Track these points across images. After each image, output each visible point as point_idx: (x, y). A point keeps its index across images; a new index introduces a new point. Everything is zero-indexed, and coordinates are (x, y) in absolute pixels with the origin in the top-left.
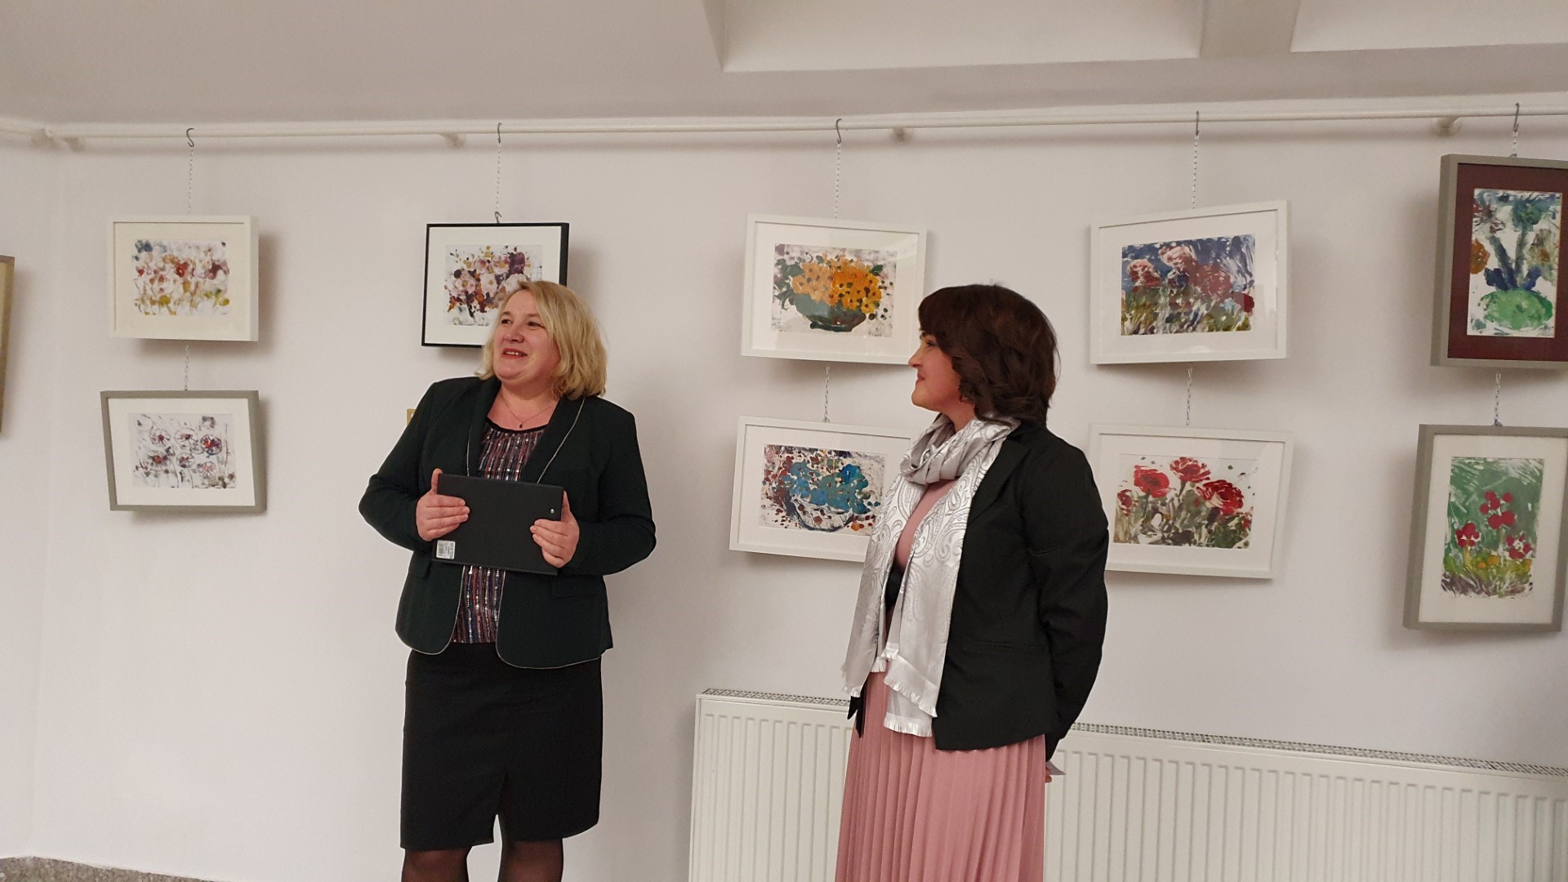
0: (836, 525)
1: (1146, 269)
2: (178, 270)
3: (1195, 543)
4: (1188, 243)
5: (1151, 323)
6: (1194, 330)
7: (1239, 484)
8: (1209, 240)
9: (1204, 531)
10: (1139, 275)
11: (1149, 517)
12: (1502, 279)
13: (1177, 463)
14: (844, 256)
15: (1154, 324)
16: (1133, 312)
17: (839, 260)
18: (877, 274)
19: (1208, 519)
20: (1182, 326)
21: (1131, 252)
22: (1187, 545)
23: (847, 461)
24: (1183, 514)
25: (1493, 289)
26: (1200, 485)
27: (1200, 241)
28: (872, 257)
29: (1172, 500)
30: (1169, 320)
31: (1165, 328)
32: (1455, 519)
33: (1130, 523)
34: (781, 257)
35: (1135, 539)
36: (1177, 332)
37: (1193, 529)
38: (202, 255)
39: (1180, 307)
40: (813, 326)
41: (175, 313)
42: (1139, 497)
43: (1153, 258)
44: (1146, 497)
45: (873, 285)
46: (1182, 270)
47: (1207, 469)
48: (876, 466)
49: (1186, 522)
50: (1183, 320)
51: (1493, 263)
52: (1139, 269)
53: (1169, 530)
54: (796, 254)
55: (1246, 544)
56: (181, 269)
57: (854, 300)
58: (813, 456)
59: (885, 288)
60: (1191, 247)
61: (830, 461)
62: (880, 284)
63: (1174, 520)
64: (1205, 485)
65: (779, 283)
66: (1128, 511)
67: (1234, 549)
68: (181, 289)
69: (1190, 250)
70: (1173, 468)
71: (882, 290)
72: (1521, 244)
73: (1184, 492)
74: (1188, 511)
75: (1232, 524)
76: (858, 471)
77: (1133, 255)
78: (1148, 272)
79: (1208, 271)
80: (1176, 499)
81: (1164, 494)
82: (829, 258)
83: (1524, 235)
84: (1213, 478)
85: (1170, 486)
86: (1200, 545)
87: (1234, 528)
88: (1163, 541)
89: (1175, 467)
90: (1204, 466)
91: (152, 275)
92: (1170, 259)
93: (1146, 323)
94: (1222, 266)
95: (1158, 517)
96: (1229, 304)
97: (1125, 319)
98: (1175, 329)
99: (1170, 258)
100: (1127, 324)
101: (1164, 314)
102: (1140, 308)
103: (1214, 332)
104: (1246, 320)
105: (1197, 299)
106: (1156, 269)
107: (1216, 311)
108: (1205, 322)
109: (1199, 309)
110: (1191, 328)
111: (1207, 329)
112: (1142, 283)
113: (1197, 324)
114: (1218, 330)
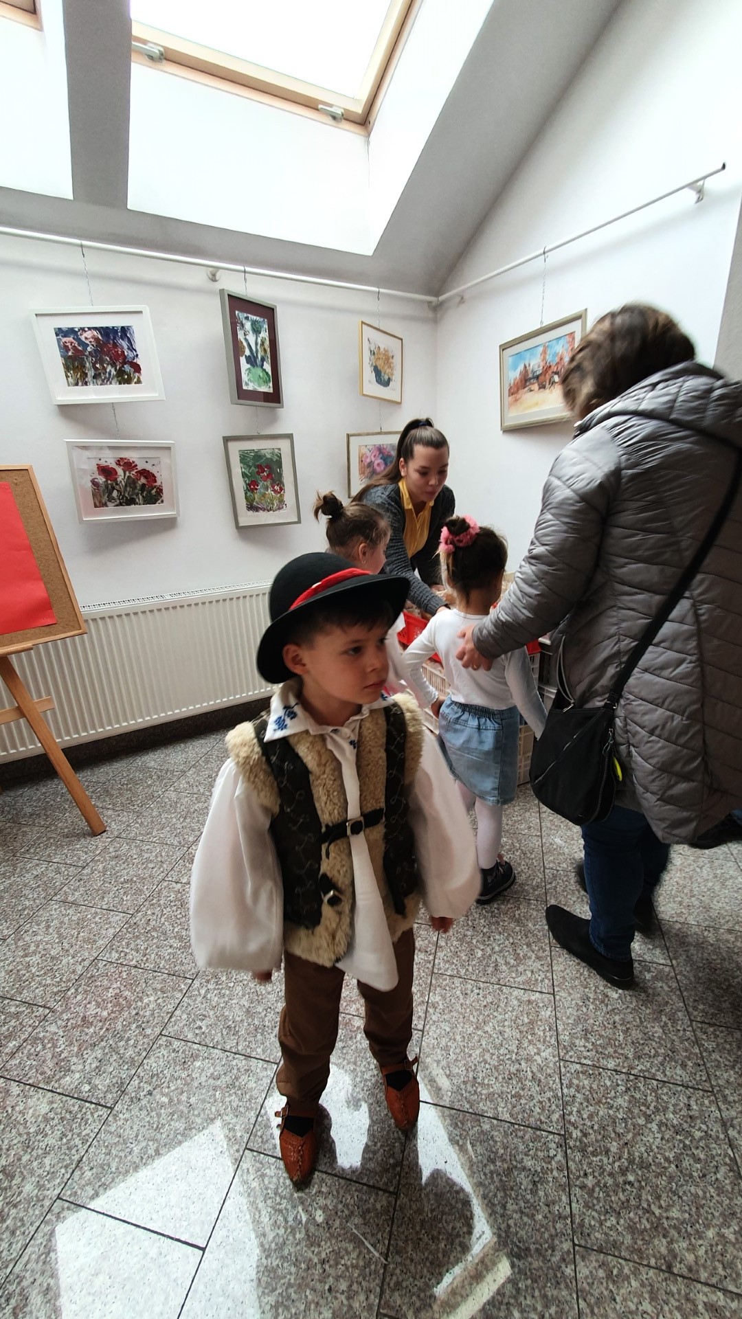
1: (73, 344)
3: (137, 504)
4: (95, 329)
5: (84, 378)
6: (111, 383)
7: (153, 470)
8: (108, 328)
9: (140, 497)
10: (70, 348)
11: (110, 493)
12: (252, 360)
13: (118, 461)
15: (86, 379)
16: (72, 372)
19: (141, 491)
20: (103, 381)
21: (61, 333)
22: (133, 505)
24: (128, 489)
25: (249, 366)
26: (134, 472)
27: (102, 328)
29: (121, 481)
30: (95, 377)
31: (93, 382)
32: (246, 479)
33: (100, 496)
35: (105, 505)
36: (101, 385)
37: (135, 497)
39: (99, 369)
42: (103, 482)
43: (75, 337)
44: (107, 481)
46: (95, 346)
47: (135, 464)
49: (130, 493)
50: (103, 378)
51: (247, 353)
52: (68, 344)
53: (122, 498)
55: (162, 502)
60: (97, 331)
63: (124, 492)
64: (136, 472)
66: (99, 490)
67: (157, 505)
69: (97, 333)
70: (118, 465)
72: (256, 344)
73: (126, 477)
74: (131, 487)
75: (154, 492)
77: (63, 334)
79: (111, 348)
80: (123, 481)
81: (116, 478)
83: (257, 339)
84: (140, 468)
85: (118, 474)
86: (140, 504)
87: (155, 494)
88: (121, 504)
89: (118, 462)
90: (133, 462)
93: (81, 378)
94: (118, 344)
95: (115, 492)
96: (127, 368)
97: (67, 377)
98: (99, 382)
99: (86, 338)
100: (70, 379)
101: (91, 373)
102: (75, 369)
103: (122, 385)
104: (138, 378)
105: (108, 365)
106: (79, 345)
107: (120, 373)
108: (116, 379)
109: (110, 371)
110: (108, 382)
111: (118, 383)
112: (72, 353)
113: (112, 379)
114: (124, 384)
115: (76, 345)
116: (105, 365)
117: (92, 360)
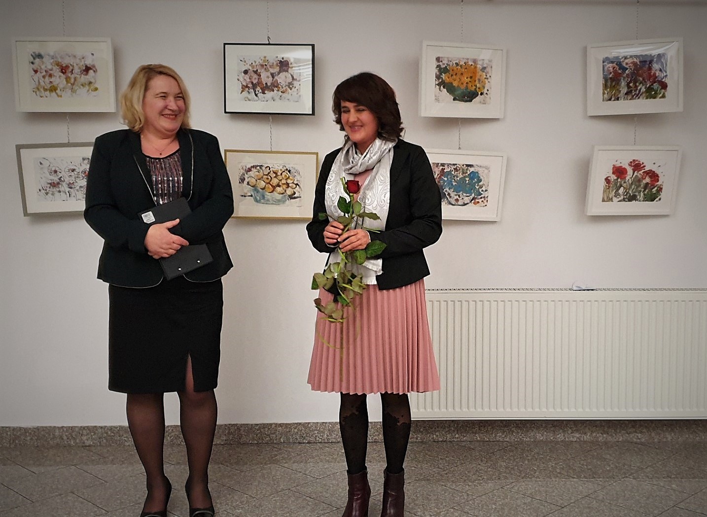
0: (465, 203)
1: (615, 69)
2: (62, 70)
3: (637, 200)
4: (635, 56)
5: (618, 95)
6: (639, 98)
7: (658, 171)
8: (646, 55)
9: (642, 194)
10: (611, 72)
11: (618, 189)
13: (631, 162)
14: (468, 62)
16: (608, 90)
17: (466, 64)
18: (484, 72)
19: (644, 188)
20: (633, 97)
21: (606, 60)
22: (634, 201)
23: (472, 169)
24: (633, 187)
26: (641, 172)
27: (641, 55)
28: (480, 63)
29: (629, 180)
30: (626, 94)
31: (625, 98)
33: (609, 192)
34: (438, 64)
35: (611, 200)
36: (630, 99)
37: (637, 194)
38: (78, 61)
39: (632, 87)
40: (454, 100)
41: (61, 96)
42: (614, 180)
43: (618, 63)
44: (617, 179)
45: (482, 77)
46: (632, 69)
47: (644, 165)
48: (486, 171)
49: (634, 190)
50: (633, 94)
52: (611, 69)
53: (627, 195)
54: (446, 62)
55: (660, 199)
56: (64, 70)
57: (473, 85)
58: (455, 167)
59: (488, 79)
61: (463, 170)
62: (485, 77)
63: (629, 190)
64: (643, 172)
65: (438, 77)
66: (609, 187)
67: (654, 202)
68: (65, 82)
69: (636, 59)
70: (629, 165)
71: (486, 80)
73: (634, 176)
74: (635, 185)
75: (654, 190)
76: (477, 174)
77: (608, 62)
79: (646, 70)
80: (630, 180)
81: (625, 178)
82: (461, 64)
84: (647, 169)
85: (628, 173)
86: (640, 201)
87: (655, 192)
88: (624, 200)
90: (643, 163)
91: (44, 73)
93: (615, 95)
94: (652, 68)
95: (622, 188)
96: (656, 86)
97: (604, 93)
98: (629, 98)
99: (627, 64)
100: (606, 96)
101: (624, 90)
102: (613, 88)
103: (648, 100)
104: (664, 94)
106: (620, 69)
107: (649, 90)
108: (644, 95)
109: (641, 88)
110: (637, 97)
111: (645, 98)
112: (613, 75)
113: (641, 95)
114: (650, 98)
115: (617, 69)
116: (637, 84)
117: (628, 80)
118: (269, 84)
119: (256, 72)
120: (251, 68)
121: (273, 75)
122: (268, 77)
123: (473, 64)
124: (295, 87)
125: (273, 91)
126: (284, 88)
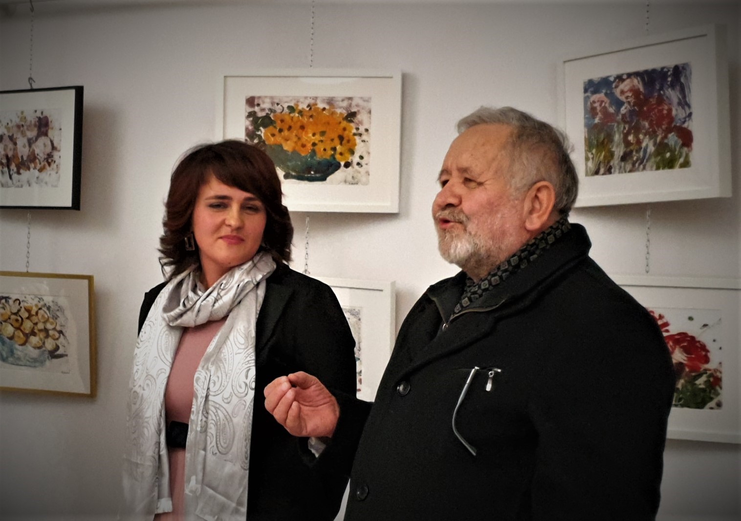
1: (603, 105)
4: (637, 74)
5: (609, 162)
6: (644, 168)
8: (654, 71)
10: (598, 111)
14: (316, 104)
15: (611, 164)
17: (310, 109)
18: (351, 121)
20: (634, 165)
21: (592, 87)
27: (646, 72)
28: (345, 104)
31: (621, 167)
34: (251, 110)
39: (632, 144)
43: (609, 92)
45: (347, 132)
46: (632, 104)
52: (597, 105)
54: (266, 105)
57: (328, 148)
59: (360, 135)
60: (639, 78)
62: (354, 131)
69: (638, 82)
71: (357, 138)
77: (592, 89)
78: (605, 108)
79: (653, 105)
82: (300, 107)
92: (622, 92)
93: (605, 162)
94: (665, 98)
101: (619, 151)
103: (661, 172)
104: (687, 156)
105: (645, 135)
106: (611, 104)
107: (662, 147)
108: (653, 160)
109: (647, 146)
110: (641, 166)
111: (655, 167)
112: (600, 119)
113: (647, 161)
114: (664, 168)
115: (607, 105)
116: (641, 136)
117: (624, 128)
118: (25, 158)
119: (11, 138)
120: (6, 132)
121: (30, 142)
122: (24, 146)
123: (327, 107)
124: (55, 162)
125: (29, 169)
126: (42, 164)
